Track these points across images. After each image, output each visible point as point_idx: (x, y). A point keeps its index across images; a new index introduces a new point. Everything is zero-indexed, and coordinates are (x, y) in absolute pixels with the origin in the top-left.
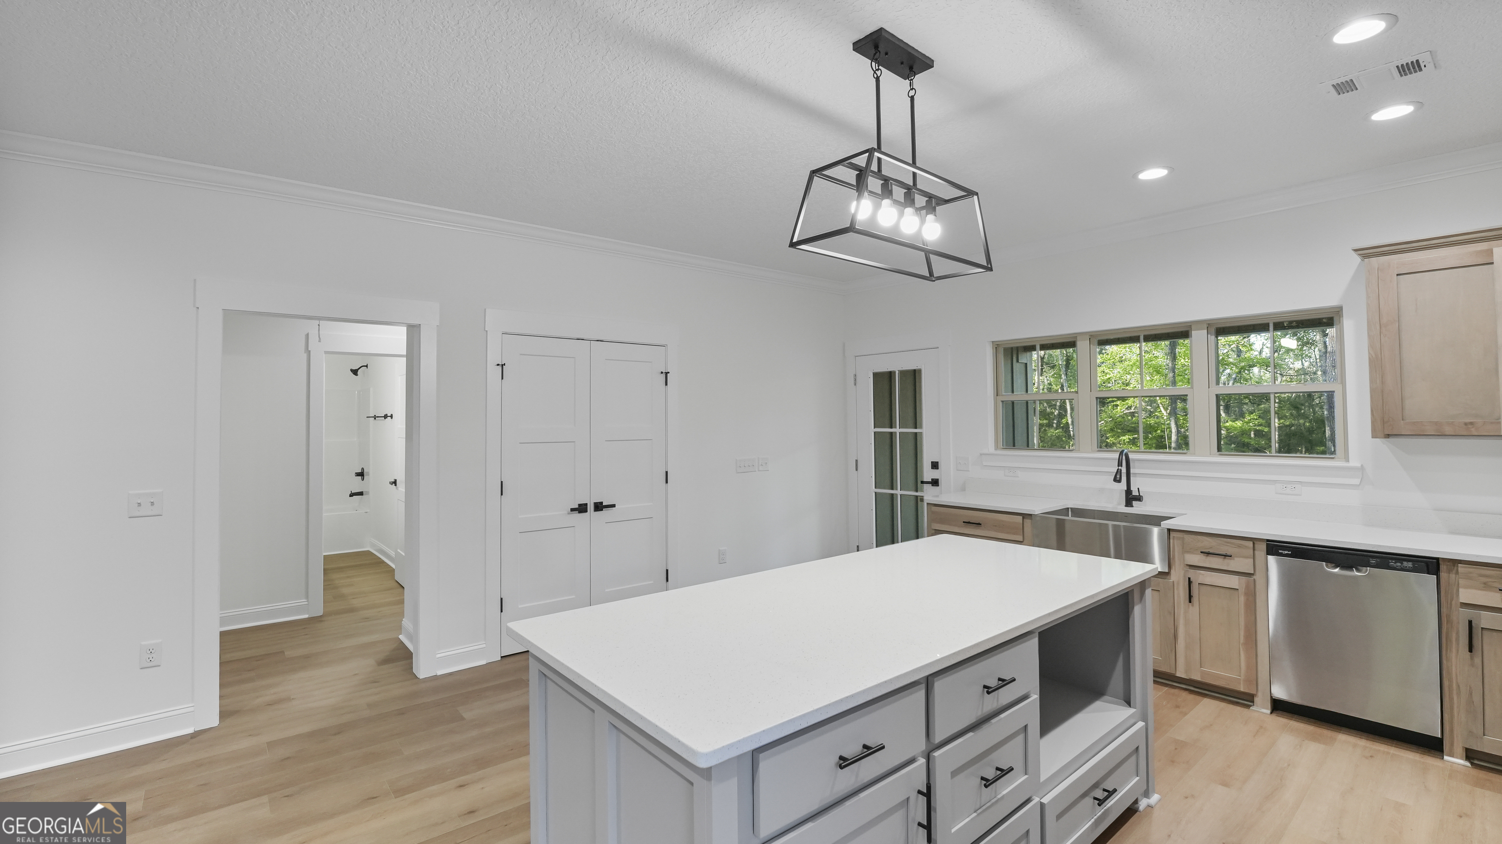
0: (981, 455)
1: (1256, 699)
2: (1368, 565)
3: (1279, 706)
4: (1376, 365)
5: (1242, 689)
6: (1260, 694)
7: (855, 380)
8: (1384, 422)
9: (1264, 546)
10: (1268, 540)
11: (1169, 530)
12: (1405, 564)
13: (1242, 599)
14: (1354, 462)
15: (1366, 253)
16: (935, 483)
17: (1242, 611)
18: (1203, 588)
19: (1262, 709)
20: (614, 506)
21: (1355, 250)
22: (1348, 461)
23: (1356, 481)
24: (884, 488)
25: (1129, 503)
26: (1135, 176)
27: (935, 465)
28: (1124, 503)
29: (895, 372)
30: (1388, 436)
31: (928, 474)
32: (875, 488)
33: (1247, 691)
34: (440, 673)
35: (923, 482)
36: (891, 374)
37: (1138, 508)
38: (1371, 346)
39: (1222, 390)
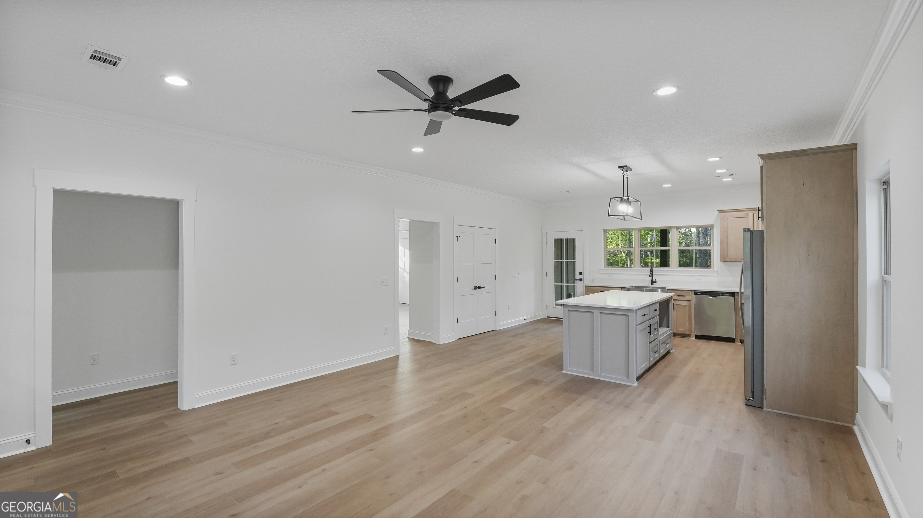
0: (600, 269)
1: (691, 336)
2: (719, 295)
3: (697, 337)
4: (722, 242)
5: (687, 333)
6: (692, 334)
7: (546, 241)
8: (723, 258)
9: (693, 293)
10: (695, 291)
11: (668, 290)
12: (728, 294)
13: (688, 308)
14: (716, 269)
15: (720, 212)
16: (581, 280)
17: (688, 311)
18: (677, 306)
19: (693, 338)
20: (484, 287)
21: (718, 211)
22: (714, 269)
23: (716, 275)
24: (559, 283)
25: (652, 284)
26: (662, 185)
27: (581, 274)
28: (651, 284)
29: (564, 239)
30: (724, 262)
31: (578, 277)
32: (555, 283)
33: (689, 334)
34: (445, 343)
35: (576, 280)
36: (561, 240)
37: (655, 285)
38: (721, 237)
39: (682, 248)
